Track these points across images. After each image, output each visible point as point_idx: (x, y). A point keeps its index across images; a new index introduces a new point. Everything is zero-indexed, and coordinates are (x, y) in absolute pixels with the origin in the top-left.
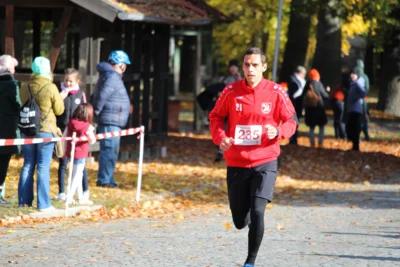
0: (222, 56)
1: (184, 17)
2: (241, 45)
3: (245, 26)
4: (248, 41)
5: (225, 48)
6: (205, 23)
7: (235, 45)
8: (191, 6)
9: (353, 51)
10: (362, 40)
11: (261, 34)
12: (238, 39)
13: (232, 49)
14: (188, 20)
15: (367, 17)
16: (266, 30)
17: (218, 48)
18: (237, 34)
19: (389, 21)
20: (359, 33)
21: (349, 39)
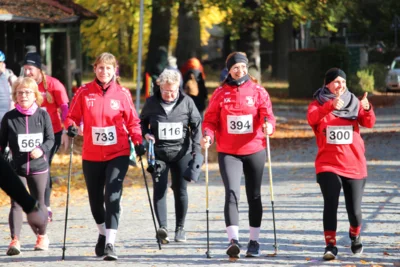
0: (90, 50)
1: (52, 16)
2: (108, 40)
3: (110, 21)
4: (115, 35)
5: (94, 42)
6: (72, 20)
7: (102, 39)
8: (59, 5)
9: (212, 40)
10: (220, 29)
11: (125, 28)
12: (105, 34)
13: (99, 43)
14: (56, 18)
15: (223, 8)
16: (130, 24)
17: (88, 42)
18: (104, 29)
19: (242, 10)
20: (216, 22)
21: (207, 29)
